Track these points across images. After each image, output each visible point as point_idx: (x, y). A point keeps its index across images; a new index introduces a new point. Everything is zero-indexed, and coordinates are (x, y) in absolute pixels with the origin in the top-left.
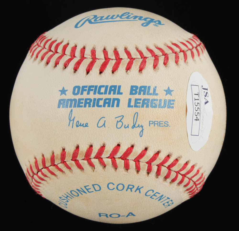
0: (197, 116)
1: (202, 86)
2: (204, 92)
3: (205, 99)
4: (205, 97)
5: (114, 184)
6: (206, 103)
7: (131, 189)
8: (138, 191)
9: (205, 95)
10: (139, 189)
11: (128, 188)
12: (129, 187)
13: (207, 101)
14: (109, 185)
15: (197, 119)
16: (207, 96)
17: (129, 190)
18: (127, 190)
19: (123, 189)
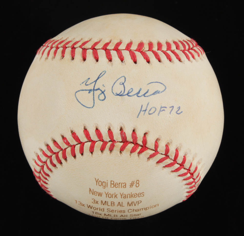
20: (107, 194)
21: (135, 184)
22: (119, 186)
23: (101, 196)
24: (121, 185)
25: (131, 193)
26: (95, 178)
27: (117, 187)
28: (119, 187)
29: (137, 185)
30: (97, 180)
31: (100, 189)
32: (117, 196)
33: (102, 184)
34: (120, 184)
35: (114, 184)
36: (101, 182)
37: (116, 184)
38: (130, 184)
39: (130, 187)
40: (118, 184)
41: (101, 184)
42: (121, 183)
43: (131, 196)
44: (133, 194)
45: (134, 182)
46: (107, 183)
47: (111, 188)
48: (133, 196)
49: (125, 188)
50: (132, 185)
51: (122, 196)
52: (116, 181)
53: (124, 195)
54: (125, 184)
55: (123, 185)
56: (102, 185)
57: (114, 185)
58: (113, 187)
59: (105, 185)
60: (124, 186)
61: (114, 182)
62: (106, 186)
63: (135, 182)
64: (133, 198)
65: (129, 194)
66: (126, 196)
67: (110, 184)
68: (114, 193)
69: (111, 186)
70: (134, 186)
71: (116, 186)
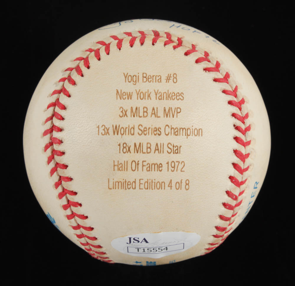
0: (163, 249)
1: (127, 243)
2: (134, 242)
3: (142, 242)
4: (140, 242)
6: (147, 242)
9: (137, 242)
13: (144, 241)
15: (166, 248)
16: (138, 239)
20: (138, 94)
21: (172, 78)
22: (153, 79)
23: (131, 99)
24: (156, 79)
25: (167, 91)
26: (124, 73)
27: (150, 82)
28: (153, 82)
29: (175, 81)
30: (126, 75)
31: (129, 88)
32: (150, 95)
33: (132, 79)
34: (154, 77)
35: (147, 77)
36: (131, 77)
37: (150, 77)
38: (166, 77)
39: (166, 82)
40: (152, 76)
41: (130, 80)
42: (155, 75)
43: (168, 97)
44: (170, 93)
45: (170, 76)
46: (138, 76)
47: (144, 83)
48: (171, 96)
49: (160, 82)
50: (168, 79)
51: (156, 95)
52: (150, 73)
53: (159, 94)
54: (160, 77)
55: (157, 78)
56: (132, 81)
57: (147, 79)
58: (145, 82)
59: (136, 79)
60: (158, 80)
61: (146, 75)
62: (137, 81)
63: (172, 76)
64: (171, 100)
65: (165, 92)
66: (161, 96)
67: (142, 77)
68: (147, 91)
69: (143, 80)
70: (171, 81)
71: (150, 80)
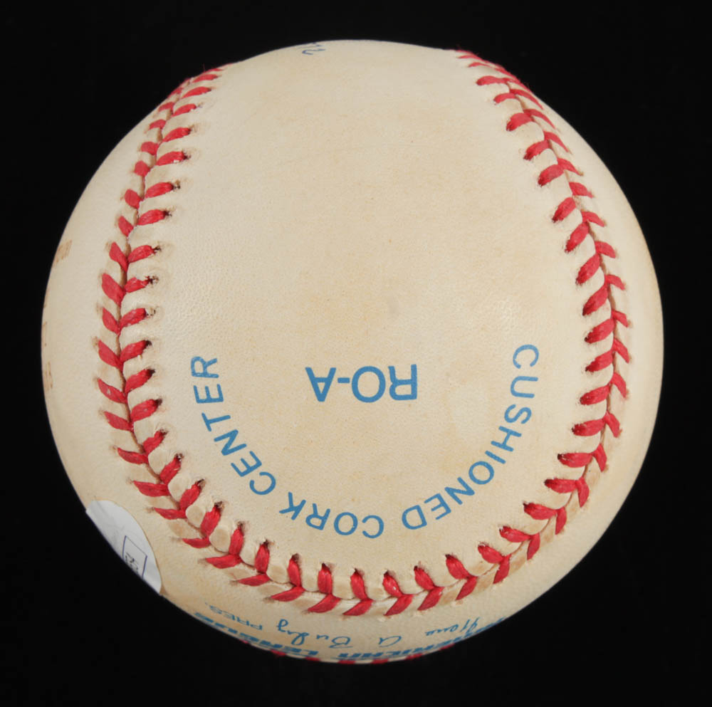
5: (365, 533)
7: (315, 515)
8: (297, 503)
10: (292, 508)
11: (324, 519)
12: (320, 521)
14: (376, 531)
17: (321, 513)
18: (328, 511)
19: (339, 517)
